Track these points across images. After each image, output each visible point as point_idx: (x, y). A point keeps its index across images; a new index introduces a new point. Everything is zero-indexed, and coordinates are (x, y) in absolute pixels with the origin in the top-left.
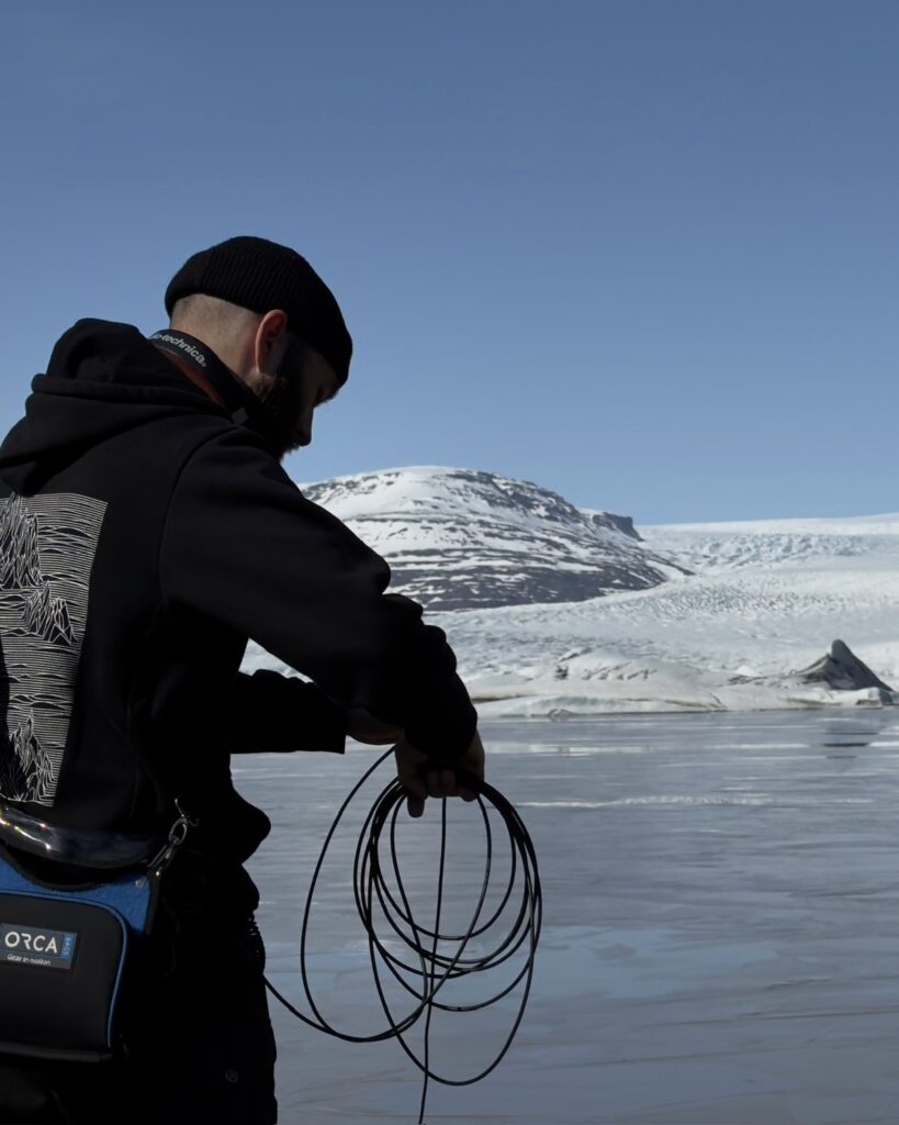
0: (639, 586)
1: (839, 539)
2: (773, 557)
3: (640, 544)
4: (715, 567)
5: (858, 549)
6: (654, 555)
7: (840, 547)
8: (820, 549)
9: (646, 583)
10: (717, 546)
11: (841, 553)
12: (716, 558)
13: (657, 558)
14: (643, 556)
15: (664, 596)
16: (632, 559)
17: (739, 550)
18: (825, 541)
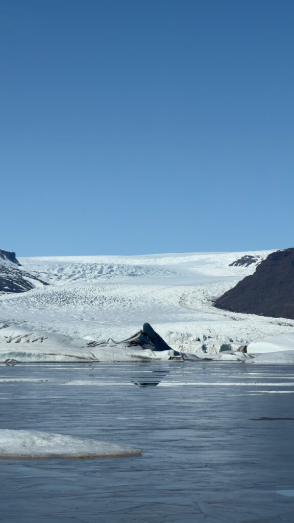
0: (18, 290)
1: (129, 267)
2: (93, 276)
3: (20, 268)
4: (60, 281)
5: (139, 273)
6: (27, 273)
7: (129, 272)
8: (118, 273)
9: (22, 289)
10: (62, 269)
11: (130, 275)
12: (61, 276)
13: (28, 275)
14: (21, 274)
15: (33, 296)
16: (15, 275)
17: (74, 272)
18: (121, 267)
